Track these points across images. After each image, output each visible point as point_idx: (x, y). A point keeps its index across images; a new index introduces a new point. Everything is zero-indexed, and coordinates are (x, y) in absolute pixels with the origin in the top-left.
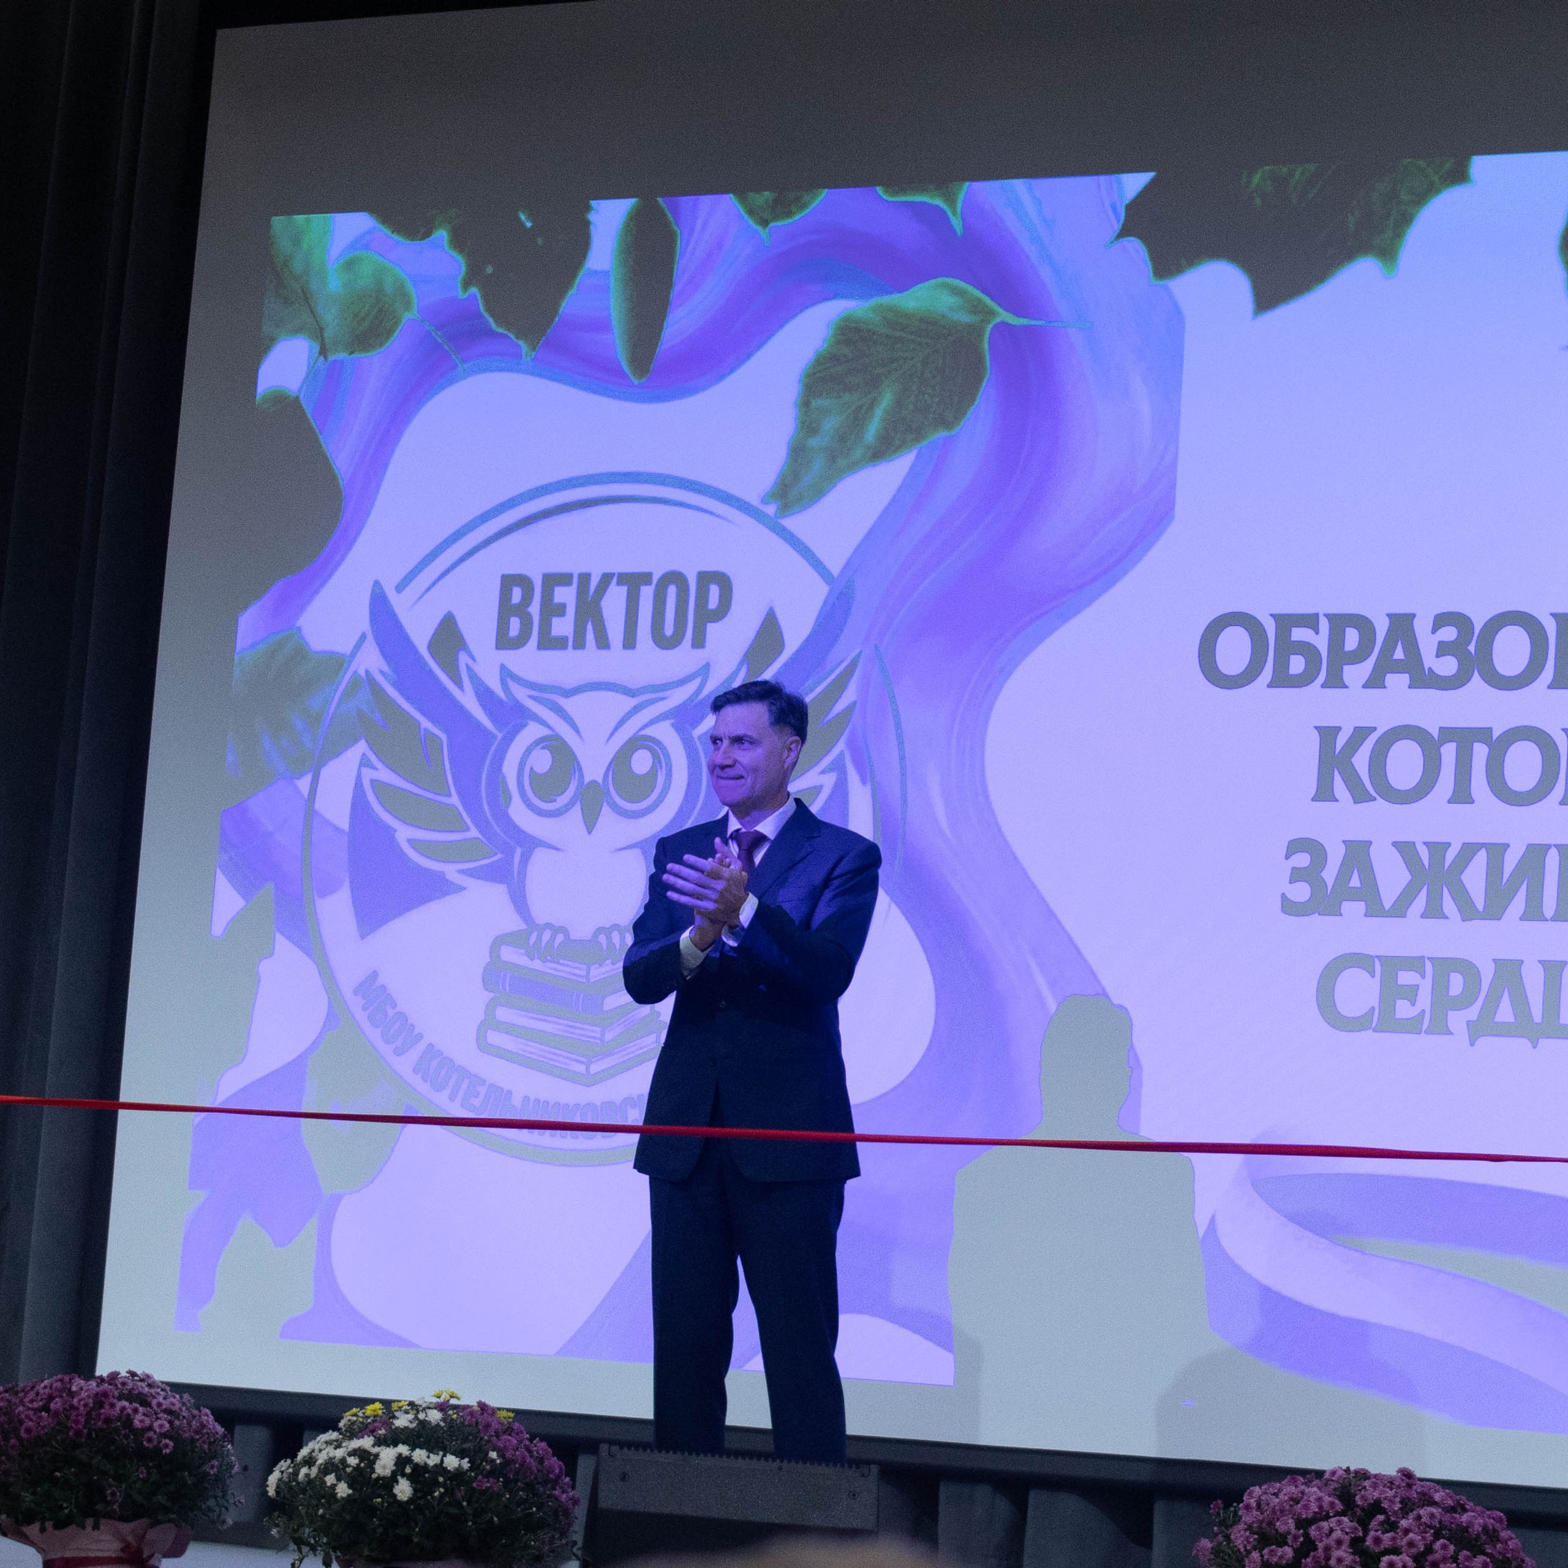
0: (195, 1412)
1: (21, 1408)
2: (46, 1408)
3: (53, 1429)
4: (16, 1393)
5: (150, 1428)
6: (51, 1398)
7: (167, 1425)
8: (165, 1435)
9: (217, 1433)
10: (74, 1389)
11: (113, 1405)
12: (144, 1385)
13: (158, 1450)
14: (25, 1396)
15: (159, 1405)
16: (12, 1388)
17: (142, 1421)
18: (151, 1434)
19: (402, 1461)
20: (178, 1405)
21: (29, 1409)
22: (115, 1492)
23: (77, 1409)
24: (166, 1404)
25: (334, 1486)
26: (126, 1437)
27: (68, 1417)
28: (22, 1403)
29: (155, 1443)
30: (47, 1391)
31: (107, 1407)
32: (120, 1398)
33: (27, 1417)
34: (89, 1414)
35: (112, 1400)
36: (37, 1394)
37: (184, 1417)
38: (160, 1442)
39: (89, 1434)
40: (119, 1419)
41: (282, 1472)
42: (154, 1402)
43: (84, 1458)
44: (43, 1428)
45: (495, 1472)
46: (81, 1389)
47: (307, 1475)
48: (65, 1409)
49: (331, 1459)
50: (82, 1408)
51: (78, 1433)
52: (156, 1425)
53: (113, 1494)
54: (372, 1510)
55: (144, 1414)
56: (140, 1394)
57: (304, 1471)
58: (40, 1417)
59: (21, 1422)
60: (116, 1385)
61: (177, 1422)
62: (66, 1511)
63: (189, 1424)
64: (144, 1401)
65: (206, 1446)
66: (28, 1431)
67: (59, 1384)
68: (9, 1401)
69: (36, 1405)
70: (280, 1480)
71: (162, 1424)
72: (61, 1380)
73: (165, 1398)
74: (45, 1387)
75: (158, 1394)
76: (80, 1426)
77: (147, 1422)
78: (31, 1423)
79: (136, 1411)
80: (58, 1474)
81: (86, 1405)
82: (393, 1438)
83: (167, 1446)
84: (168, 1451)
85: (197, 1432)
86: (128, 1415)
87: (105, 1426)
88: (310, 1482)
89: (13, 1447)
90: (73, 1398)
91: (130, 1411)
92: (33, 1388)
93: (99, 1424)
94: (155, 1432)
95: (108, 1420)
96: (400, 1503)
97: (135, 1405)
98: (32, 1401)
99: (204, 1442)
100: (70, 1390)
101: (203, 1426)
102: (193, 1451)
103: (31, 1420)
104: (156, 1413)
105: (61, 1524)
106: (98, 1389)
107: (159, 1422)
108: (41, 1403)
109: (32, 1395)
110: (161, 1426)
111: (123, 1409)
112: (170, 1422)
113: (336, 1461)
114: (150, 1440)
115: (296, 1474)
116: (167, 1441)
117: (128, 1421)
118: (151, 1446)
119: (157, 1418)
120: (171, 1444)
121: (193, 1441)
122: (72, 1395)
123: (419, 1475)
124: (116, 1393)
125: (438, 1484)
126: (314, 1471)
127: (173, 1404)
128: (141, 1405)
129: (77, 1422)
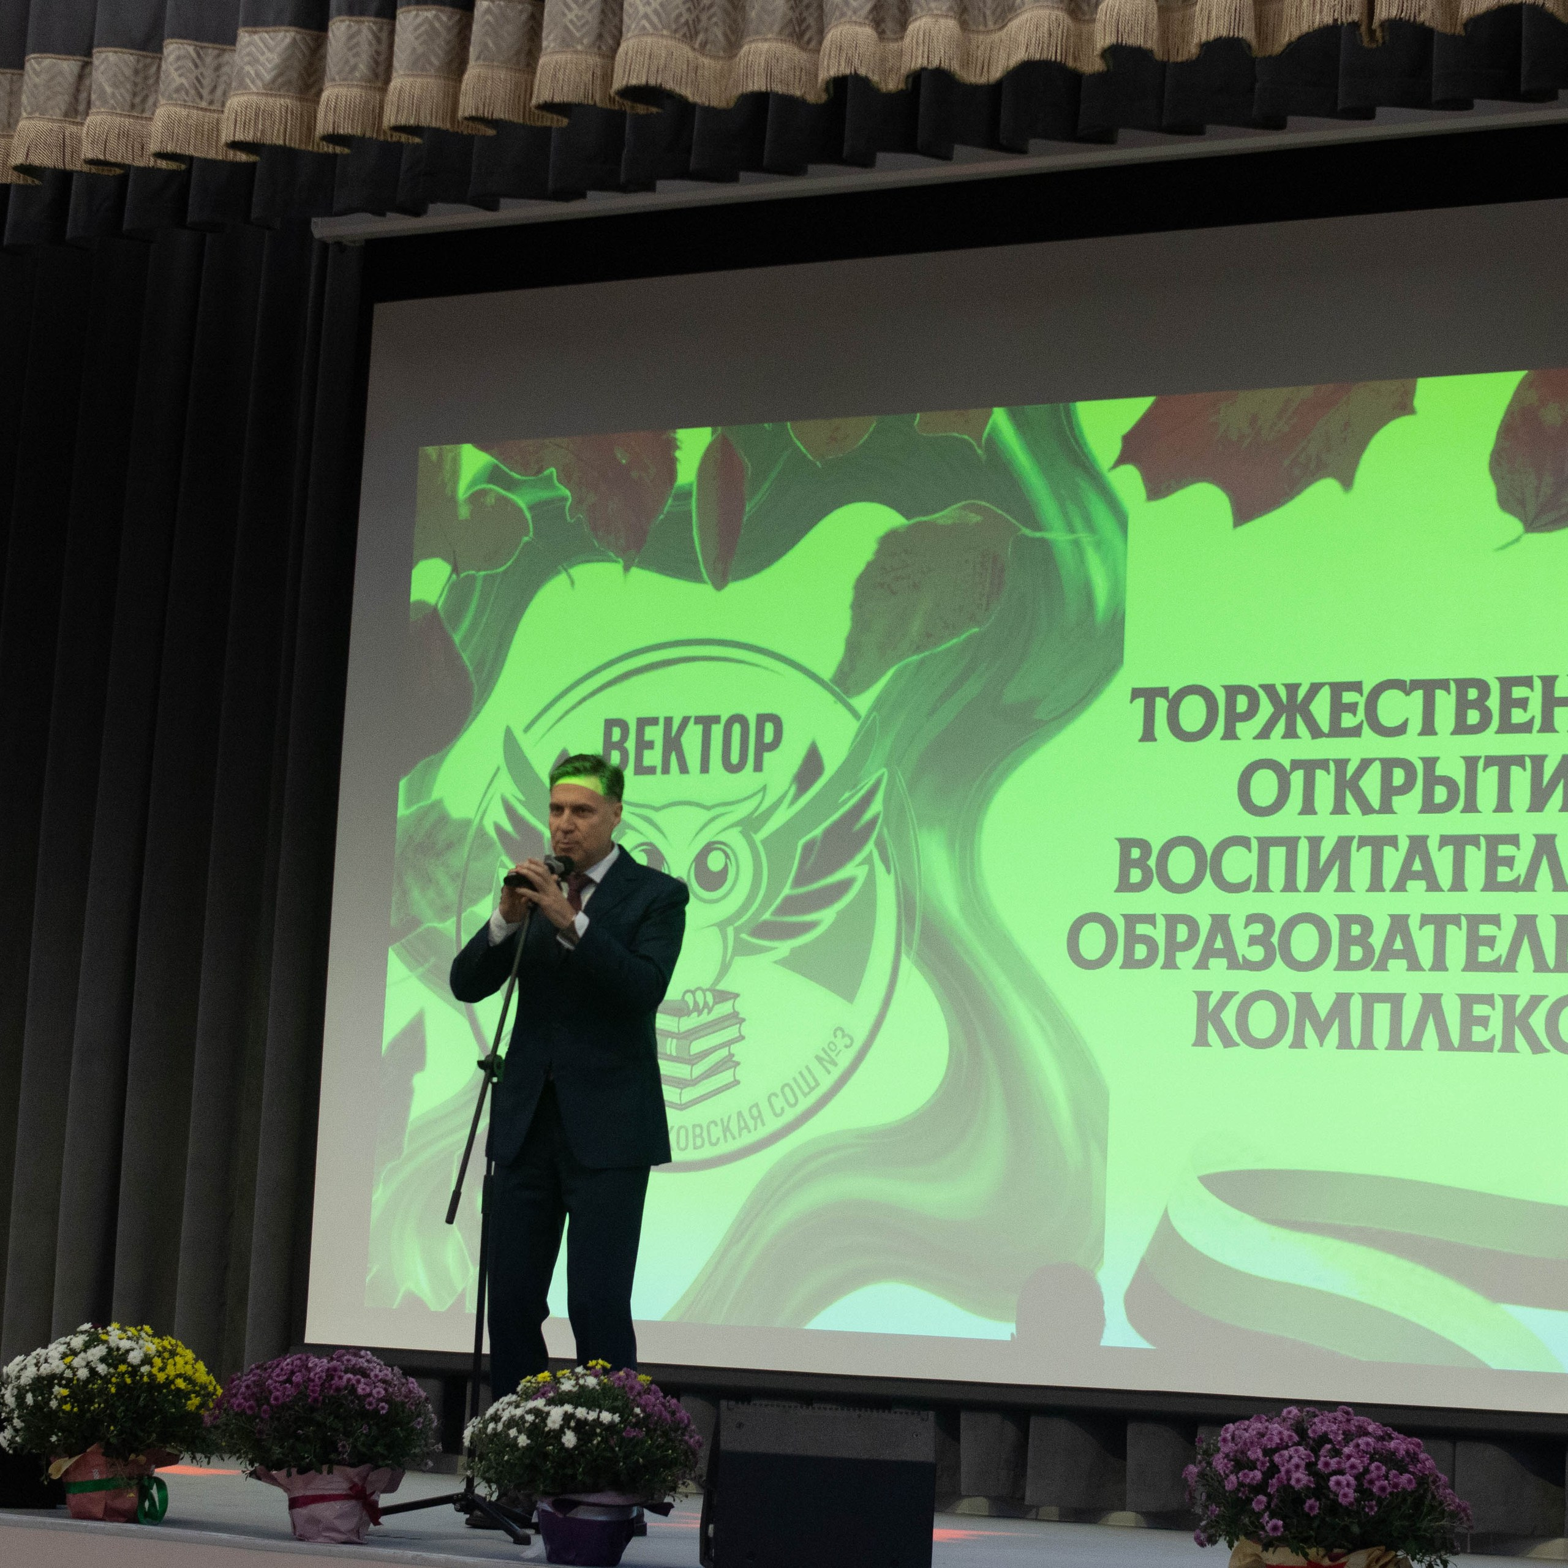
0: (404, 1381)
1: (270, 1381)
2: (289, 1380)
3: (295, 1396)
4: (266, 1369)
5: (370, 1395)
6: (293, 1373)
7: (383, 1392)
8: (382, 1400)
9: (420, 1397)
10: (310, 1365)
11: (341, 1378)
12: (363, 1360)
13: (376, 1411)
14: (272, 1372)
15: (376, 1376)
16: (262, 1365)
17: (363, 1389)
18: (371, 1399)
19: (567, 1417)
20: (390, 1376)
21: (276, 1382)
22: (345, 1446)
23: (313, 1381)
24: (381, 1375)
25: (516, 1438)
26: (352, 1402)
27: (307, 1388)
28: (270, 1377)
29: (374, 1406)
30: (289, 1367)
31: (336, 1379)
32: (346, 1372)
33: (275, 1387)
34: (322, 1385)
35: (340, 1373)
36: (282, 1369)
37: (395, 1385)
38: (378, 1405)
39: (324, 1400)
40: (346, 1388)
41: (474, 1427)
42: (372, 1374)
43: (319, 1418)
44: (288, 1396)
45: (639, 1424)
46: (316, 1365)
47: (495, 1429)
48: (304, 1381)
49: (512, 1416)
50: (317, 1380)
51: (315, 1400)
52: (374, 1392)
53: (344, 1446)
54: (546, 1456)
55: (365, 1384)
56: (361, 1367)
57: (491, 1426)
58: (285, 1388)
59: (271, 1392)
60: (343, 1362)
61: (391, 1390)
62: (307, 1460)
63: (399, 1389)
64: (364, 1373)
65: (413, 1408)
66: (276, 1399)
67: (298, 1362)
68: (260, 1376)
69: (281, 1378)
70: (473, 1433)
71: (379, 1391)
72: (300, 1359)
73: (380, 1371)
74: (288, 1364)
75: (375, 1367)
76: (317, 1395)
77: (368, 1390)
78: (278, 1393)
79: (358, 1381)
80: (300, 1432)
81: (320, 1378)
82: (560, 1399)
83: (383, 1408)
84: (384, 1412)
85: (406, 1397)
86: (353, 1385)
87: (335, 1394)
88: (495, 1434)
89: (265, 1411)
90: (310, 1372)
91: (354, 1382)
92: (278, 1365)
93: (332, 1392)
94: (374, 1397)
95: (338, 1389)
96: (567, 1450)
97: (359, 1377)
98: (278, 1376)
99: (412, 1404)
100: (307, 1366)
101: (410, 1391)
102: (403, 1412)
103: (278, 1390)
104: (374, 1383)
105: (302, 1471)
106: (330, 1365)
107: (377, 1389)
108: (285, 1377)
109: (278, 1371)
110: (378, 1393)
111: (349, 1380)
112: (386, 1390)
113: (517, 1418)
114: (370, 1404)
115: (486, 1428)
116: (383, 1404)
117: (353, 1390)
118: (371, 1408)
119: (375, 1387)
120: (387, 1406)
121: (403, 1404)
122: (309, 1370)
123: (581, 1428)
124: (343, 1368)
125: (596, 1435)
126: (500, 1427)
127: (386, 1375)
128: (363, 1377)
129: (313, 1391)
